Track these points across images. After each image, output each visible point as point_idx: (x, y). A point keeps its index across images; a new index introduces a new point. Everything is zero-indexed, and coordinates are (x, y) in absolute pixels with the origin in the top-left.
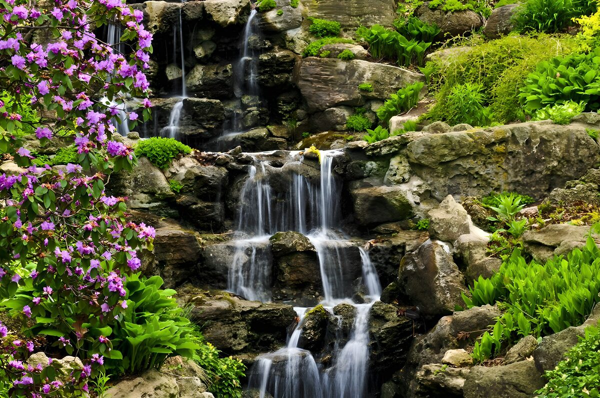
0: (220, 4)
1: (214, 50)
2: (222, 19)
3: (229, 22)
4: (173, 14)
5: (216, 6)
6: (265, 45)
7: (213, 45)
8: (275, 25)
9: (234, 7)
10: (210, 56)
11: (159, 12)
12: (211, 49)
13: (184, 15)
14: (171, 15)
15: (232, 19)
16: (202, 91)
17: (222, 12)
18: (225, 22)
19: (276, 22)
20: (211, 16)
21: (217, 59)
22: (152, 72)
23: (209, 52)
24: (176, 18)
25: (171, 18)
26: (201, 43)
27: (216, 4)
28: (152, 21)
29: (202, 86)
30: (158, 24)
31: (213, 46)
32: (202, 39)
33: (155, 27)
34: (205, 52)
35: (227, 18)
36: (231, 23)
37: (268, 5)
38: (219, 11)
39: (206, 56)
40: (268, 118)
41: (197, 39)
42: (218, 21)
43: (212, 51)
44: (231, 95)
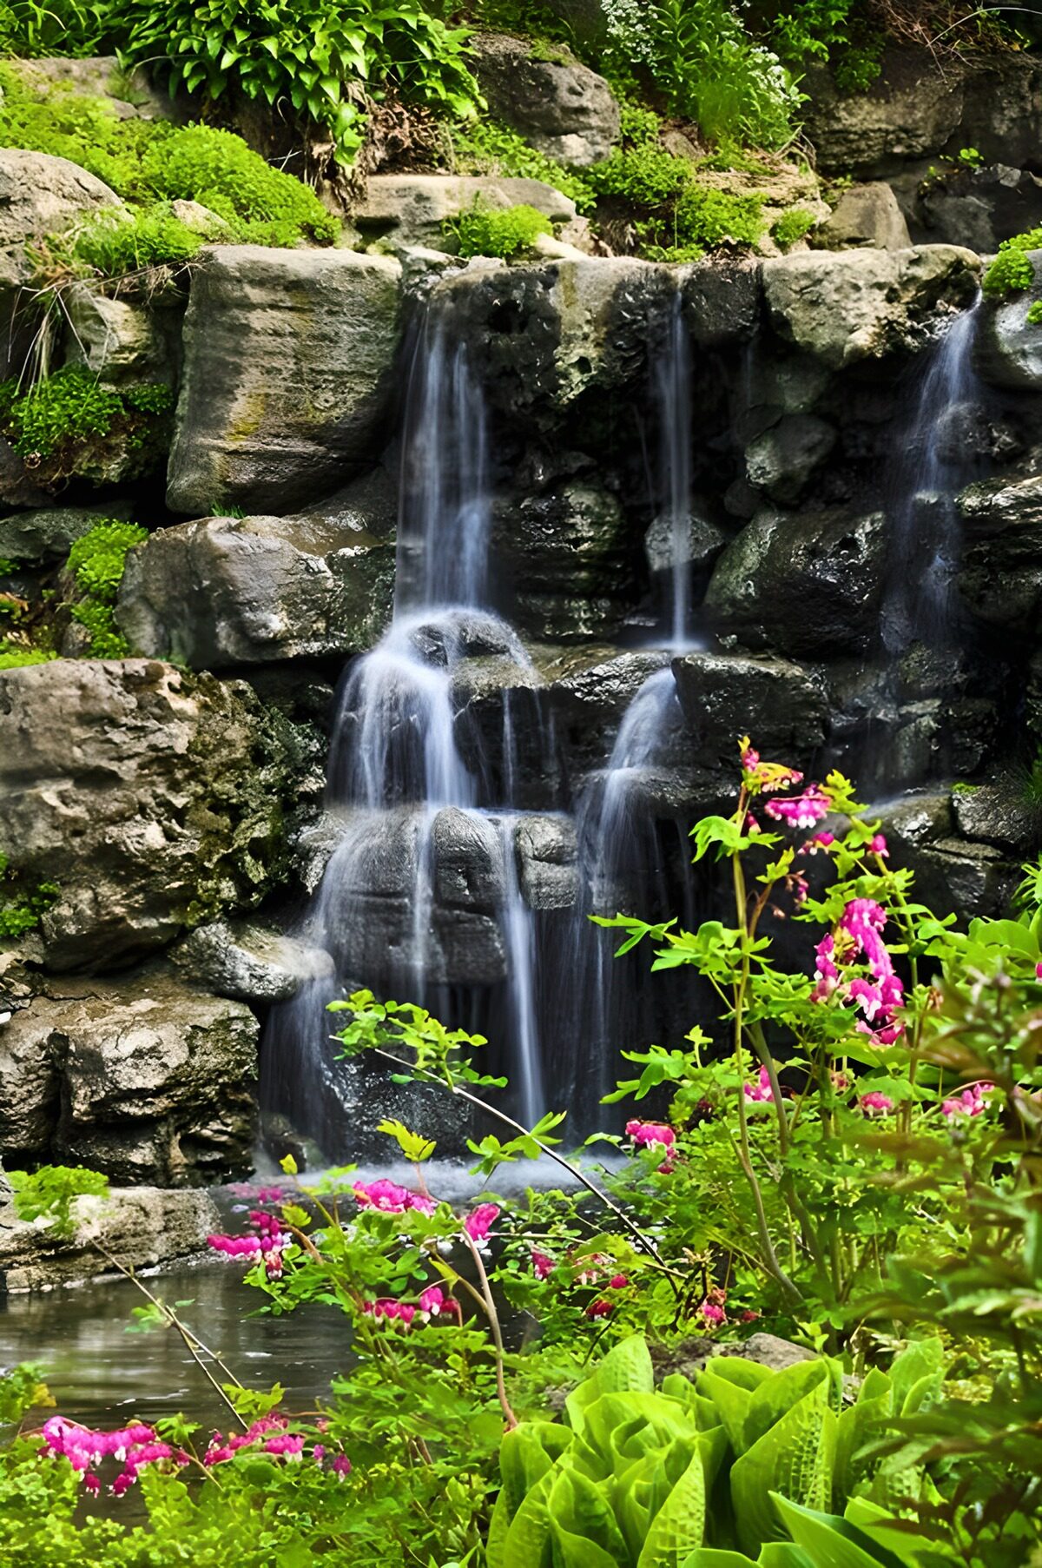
0: (819, 275)
1: (821, 451)
2: (823, 338)
3: (847, 348)
4: (653, 312)
5: (804, 283)
6: (993, 442)
7: (815, 434)
8: (1021, 363)
9: (880, 286)
10: (804, 478)
11: (598, 305)
12: (810, 450)
13: (690, 317)
14: (645, 317)
15: (862, 338)
16: (758, 622)
17: (823, 308)
18: (835, 348)
19: (1024, 354)
20: (785, 323)
21: (840, 487)
22: (585, 540)
23: (800, 461)
24: (662, 326)
25: (641, 330)
26: (773, 424)
27: (806, 275)
28: (570, 340)
29: (755, 602)
30: (592, 353)
31: (817, 437)
32: (781, 407)
33: (583, 364)
34: (784, 460)
35: (840, 335)
36: (857, 352)
37: (1002, 280)
38: (814, 304)
39: (785, 479)
40: (980, 748)
41: (765, 406)
42: (810, 345)
43: (814, 459)
44: (865, 641)
